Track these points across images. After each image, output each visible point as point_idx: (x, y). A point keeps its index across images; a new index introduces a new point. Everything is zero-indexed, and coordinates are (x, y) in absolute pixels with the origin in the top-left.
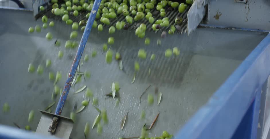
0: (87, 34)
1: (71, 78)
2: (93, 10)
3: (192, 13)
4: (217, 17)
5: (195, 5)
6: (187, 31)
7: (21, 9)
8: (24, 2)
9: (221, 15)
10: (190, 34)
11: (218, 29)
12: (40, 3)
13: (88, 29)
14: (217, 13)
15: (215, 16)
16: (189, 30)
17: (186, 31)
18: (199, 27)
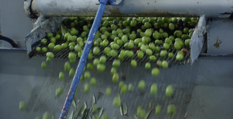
0: (82, 65)
1: (66, 112)
2: (88, 41)
3: (194, 41)
4: (217, 45)
5: (196, 33)
6: (190, 61)
7: (14, 49)
8: (17, 42)
9: (221, 42)
10: (193, 64)
11: (220, 57)
12: (33, 41)
13: (83, 60)
14: (217, 41)
15: (215, 44)
16: (192, 60)
17: (188, 61)
18: (200, 56)
